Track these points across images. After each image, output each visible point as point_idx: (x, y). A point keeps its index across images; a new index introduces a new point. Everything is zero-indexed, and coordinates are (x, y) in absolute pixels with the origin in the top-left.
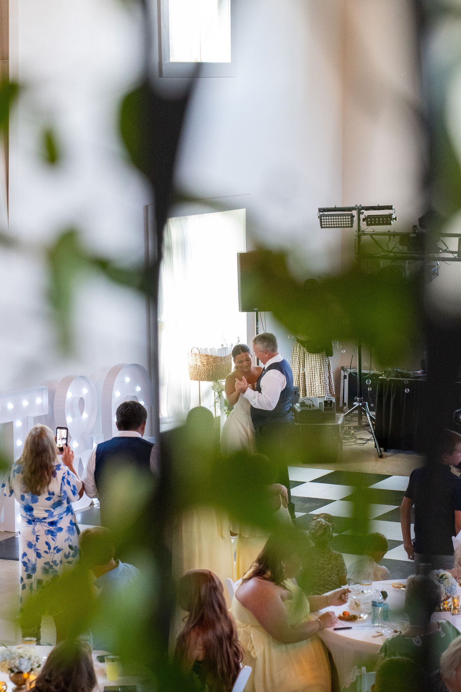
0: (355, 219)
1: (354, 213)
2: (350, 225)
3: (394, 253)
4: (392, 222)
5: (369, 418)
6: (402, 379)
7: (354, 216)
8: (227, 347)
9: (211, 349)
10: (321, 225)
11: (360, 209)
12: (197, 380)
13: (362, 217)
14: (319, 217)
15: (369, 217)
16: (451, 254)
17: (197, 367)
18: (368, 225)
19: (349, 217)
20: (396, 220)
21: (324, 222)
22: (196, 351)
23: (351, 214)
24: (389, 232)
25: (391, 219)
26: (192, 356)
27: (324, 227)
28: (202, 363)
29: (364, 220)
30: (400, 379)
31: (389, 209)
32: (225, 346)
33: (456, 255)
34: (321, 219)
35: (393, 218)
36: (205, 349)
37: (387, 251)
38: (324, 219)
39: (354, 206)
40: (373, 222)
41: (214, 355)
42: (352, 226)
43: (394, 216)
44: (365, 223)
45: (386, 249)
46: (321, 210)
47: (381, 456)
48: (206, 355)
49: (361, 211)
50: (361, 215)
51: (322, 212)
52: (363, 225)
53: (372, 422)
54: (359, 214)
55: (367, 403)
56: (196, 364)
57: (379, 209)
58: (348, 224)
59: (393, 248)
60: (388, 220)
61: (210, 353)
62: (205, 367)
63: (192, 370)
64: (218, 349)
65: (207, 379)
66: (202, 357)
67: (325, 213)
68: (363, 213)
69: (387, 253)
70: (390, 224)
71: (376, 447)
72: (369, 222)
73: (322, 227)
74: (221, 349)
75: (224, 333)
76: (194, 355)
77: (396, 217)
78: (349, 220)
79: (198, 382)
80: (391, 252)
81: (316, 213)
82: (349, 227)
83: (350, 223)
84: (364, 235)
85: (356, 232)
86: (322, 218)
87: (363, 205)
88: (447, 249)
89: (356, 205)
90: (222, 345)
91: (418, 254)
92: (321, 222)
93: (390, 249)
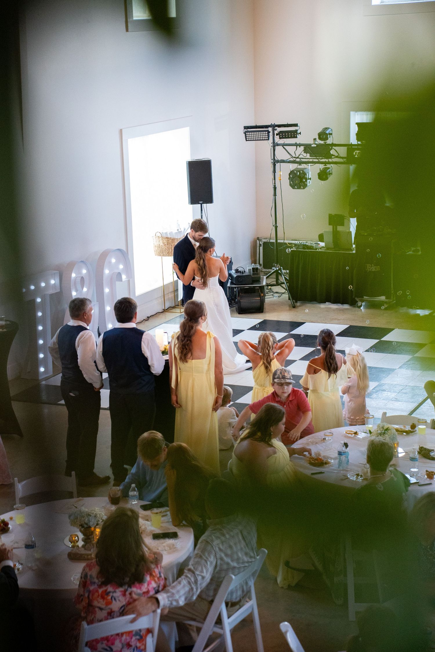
0: (271, 134)
1: (270, 129)
2: (267, 139)
3: (300, 158)
4: (298, 136)
5: (284, 279)
6: (307, 250)
7: (270, 132)
8: (181, 231)
9: (169, 233)
10: (246, 138)
11: (274, 126)
12: (160, 255)
13: (276, 132)
14: (244, 133)
15: (281, 132)
16: (342, 159)
17: (160, 246)
18: (280, 138)
19: (267, 133)
20: (300, 134)
21: (248, 136)
22: (159, 235)
23: (268, 130)
24: (296, 143)
25: (297, 134)
26: (156, 238)
27: (248, 140)
28: (164, 243)
29: (277, 135)
30: (306, 250)
31: (295, 126)
32: (180, 230)
33: (345, 160)
34: (246, 135)
35: (298, 133)
36: (165, 233)
37: (294, 157)
38: (248, 134)
39: (270, 124)
40: (284, 136)
41: (172, 237)
42: (268, 139)
43: (299, 132)
44: (278, 136)
45: (294, 156)
46: (246, 128)
47: (294, 307)
48: (167, 238)
49: (275, 128)
50: (275, 131)
51: (247, 129)
52: (277, 138)
53: (286, 281)
54: (274, 130)
55: (282, 268)
56: (159, 244)
57: (288, 127)
58: (266, 138)
59: (299, 155)
60: (295, 135)
61: (169, 236)
62: (166, 247)
63: (156, 248)
64: (175, 233)
65: (168, 255)
66: (163, 239)
67: (249, 130)
68: (276, 129)
69: (295, 159)
70: (296, 137)
71: (289, 299)
72: (281, 136)
73: (246, 140)
74: (177, 233)
75: (178, 220)
76: (158, 237)
77: (300, 132)
78: (267, 135)
79: (161, 257)
80: (298, 158)
81: (242, 130)
82: (266, 140)
83: (267, 137)
84: (278, 146)
85: (272, 143)
86: (247, 133)
87: (276, 124)
88: (338, 156)
89: (272, 124)
90: (178, 230)
91: (317, 159)
92: (246, 137)
93: (297, 156)
